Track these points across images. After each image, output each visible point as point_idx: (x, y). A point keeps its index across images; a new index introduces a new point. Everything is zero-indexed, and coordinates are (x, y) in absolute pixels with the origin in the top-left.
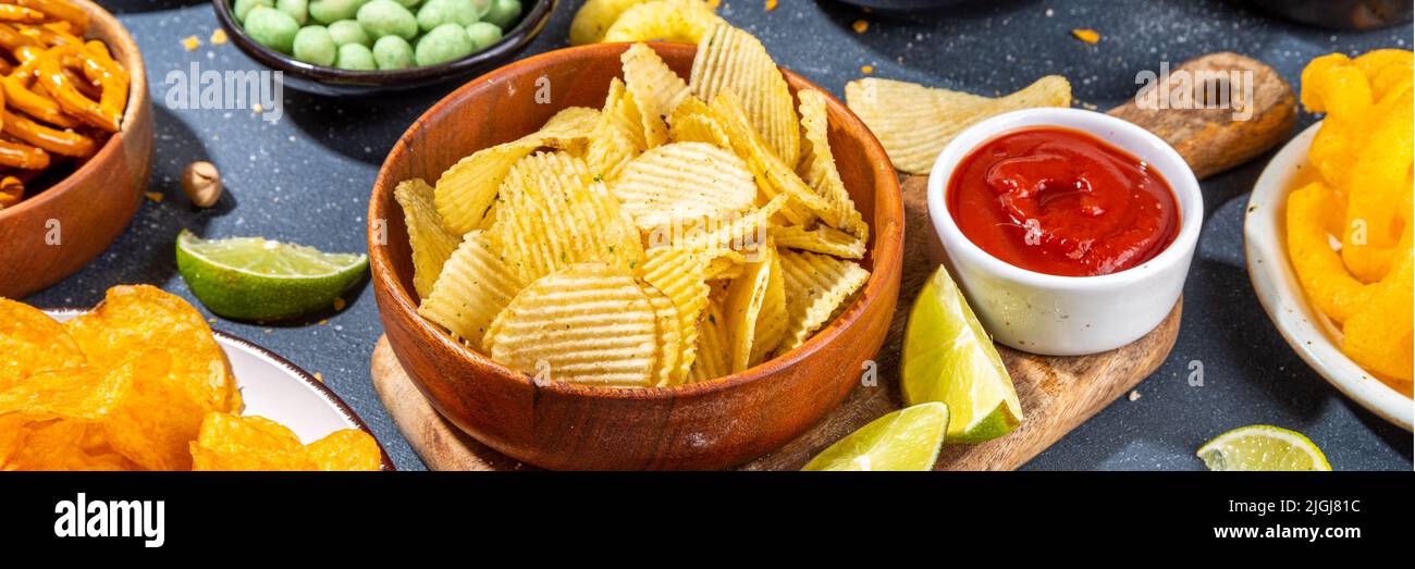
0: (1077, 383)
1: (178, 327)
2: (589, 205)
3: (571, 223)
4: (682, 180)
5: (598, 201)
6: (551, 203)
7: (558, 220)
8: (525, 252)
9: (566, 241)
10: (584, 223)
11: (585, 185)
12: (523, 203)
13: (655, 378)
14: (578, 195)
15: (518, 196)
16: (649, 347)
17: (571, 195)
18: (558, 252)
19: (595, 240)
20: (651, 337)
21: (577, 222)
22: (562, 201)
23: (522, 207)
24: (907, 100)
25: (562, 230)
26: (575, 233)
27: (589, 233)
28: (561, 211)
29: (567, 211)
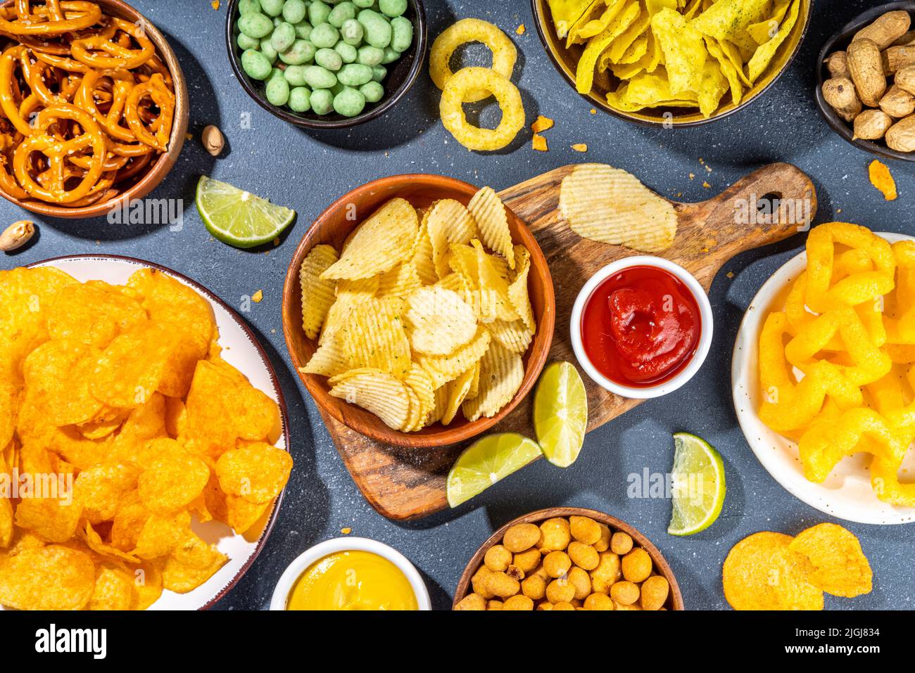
0: (623, 404)
1: (189, 302)
2: (390, 332)
3: (379, 340)
5: (394, 331)
6: (371, 330)
7: (373, 338)
8: (354, 352)
9: (375, 347)
10: (386, 341)
11: (390, 320)
12: (356, 329)
13: (405, 426)
14: (386, 326)
15: (354, 327)
16: (404, 417)
17: (381, 326)
18: (371, 352)
19: (390, 348)
20: (405, 412)
21: (382, 339)
22: (377, 328)
23: (355, 332)
24: (596, 186)
25: (374, 342)
26: (380, 345)
27: (387, 345)
28: (375, 334)
29: (378, 334)
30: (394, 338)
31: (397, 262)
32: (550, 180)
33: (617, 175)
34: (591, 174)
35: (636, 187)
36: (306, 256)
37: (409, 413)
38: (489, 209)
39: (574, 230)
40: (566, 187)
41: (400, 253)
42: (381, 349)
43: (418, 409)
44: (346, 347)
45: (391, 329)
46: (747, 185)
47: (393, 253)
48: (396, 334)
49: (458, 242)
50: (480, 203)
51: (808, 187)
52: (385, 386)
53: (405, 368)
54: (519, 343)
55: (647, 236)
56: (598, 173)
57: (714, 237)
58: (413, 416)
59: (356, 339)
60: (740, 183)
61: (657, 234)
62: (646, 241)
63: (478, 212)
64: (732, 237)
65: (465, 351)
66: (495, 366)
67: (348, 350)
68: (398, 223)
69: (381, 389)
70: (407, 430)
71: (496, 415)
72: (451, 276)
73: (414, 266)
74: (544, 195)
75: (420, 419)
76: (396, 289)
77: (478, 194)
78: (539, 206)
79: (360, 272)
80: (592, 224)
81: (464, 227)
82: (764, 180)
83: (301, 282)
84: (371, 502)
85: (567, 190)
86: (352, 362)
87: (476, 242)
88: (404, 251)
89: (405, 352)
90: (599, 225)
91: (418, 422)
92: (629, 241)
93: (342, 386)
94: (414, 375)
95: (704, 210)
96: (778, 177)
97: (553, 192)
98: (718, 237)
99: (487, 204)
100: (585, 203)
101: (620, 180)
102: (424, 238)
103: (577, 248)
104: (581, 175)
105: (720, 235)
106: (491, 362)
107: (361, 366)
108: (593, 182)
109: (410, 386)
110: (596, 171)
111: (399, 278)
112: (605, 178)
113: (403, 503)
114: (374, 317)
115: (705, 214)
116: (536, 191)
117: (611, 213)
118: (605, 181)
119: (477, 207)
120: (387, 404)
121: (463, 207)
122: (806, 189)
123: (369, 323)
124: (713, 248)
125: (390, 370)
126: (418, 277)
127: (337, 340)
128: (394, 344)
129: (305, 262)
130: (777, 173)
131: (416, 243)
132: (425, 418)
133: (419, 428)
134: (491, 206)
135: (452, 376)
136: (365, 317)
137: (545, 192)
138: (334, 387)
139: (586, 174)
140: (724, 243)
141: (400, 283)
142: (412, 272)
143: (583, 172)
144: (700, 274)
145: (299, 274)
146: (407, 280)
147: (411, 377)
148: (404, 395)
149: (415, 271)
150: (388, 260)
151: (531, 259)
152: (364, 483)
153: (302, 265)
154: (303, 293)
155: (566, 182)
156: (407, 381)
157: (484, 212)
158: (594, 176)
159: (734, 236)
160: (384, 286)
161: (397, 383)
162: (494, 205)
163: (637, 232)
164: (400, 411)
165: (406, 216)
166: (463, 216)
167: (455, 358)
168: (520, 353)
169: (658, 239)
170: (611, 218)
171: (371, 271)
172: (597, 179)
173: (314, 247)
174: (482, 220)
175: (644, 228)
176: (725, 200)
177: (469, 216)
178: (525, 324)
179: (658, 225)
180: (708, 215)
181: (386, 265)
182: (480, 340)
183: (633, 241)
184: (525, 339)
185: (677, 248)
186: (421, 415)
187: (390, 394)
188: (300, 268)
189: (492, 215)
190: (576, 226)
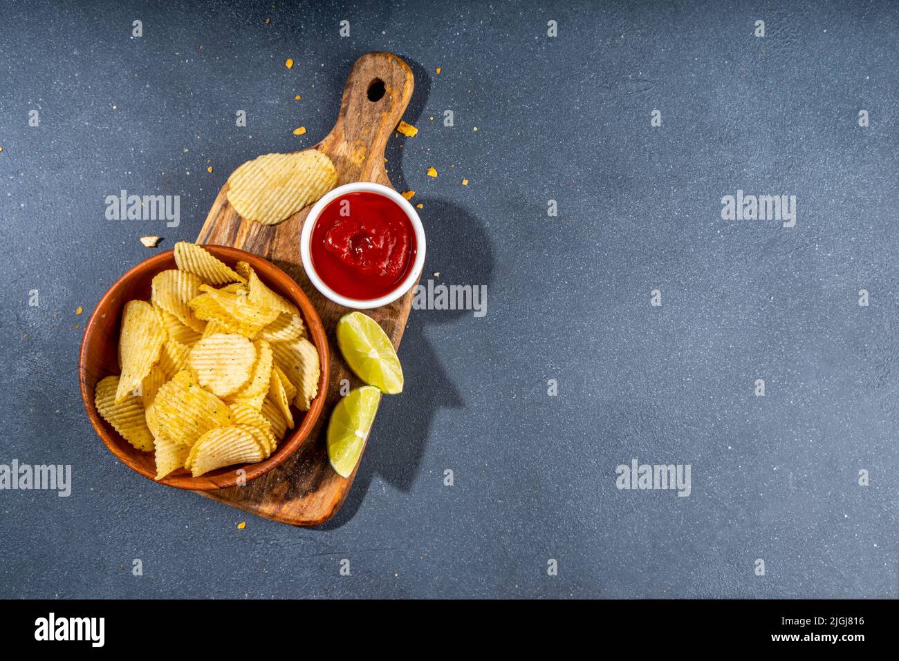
2: (195, 399)
3: (192, 410)
4: (219, 354)
5: (197, 396)
6: (180, 410)
7: (187, 413)
8: (182, 434)
9: (195, 418)
10: (197, 407)
11: (188, 391)
12: (169, 417)
14: (188, 397)
15: (166, 417)
16: (258, 448)
17: (185, 400)
18: (194, 424)
19: (205, 410)
20: (255, 444)
21: (194, 408)
22: (183, 405)
23: (170, 420)
24: (253, 182)
25: (190, 415)
26: (196, 413)
27: (201, 409)
28: (186, 409)
29: (187, 407)
30: (201, 401)
31: (160, 347)
32: (220, 206)
33: (261, 162)
34: (242, 176)
35: (280, 159)
36: (95, 398)
37: (259, 442)
38: (193, 257)
39: (266, 224)
40: (234, 200)
41: (156, 339)
42: (200, 416)
43: (262, 434)
44: (173, 435)
45: (193, 396)
46: (350, 92)
47: (152, 343)
48: (200, 397)
49: (193, 298)
50: (184, 258)
51: (390, 59)
52: (224, 439)
53: (227, 414)
54: (295, 330)
55: (317, 184)
56: (246, 173)
57: (360, 145)
58: (262, 442)
59: (175, 423)
60: (345, 96)
61: (322, 176)
62: (320, 188)
63: (189, 266)
64: (372, 135)
65: (258, 367)
66: (292, 360)
67: (176, 437)
68: (140, 320)
69: (225, 443)
70: (269, 455)
71: (319, 391)
72: (209, 325)
73: (173, 340)
74: (225, 220)
75: (269, 441)
76: (177, 366)
77: (176, 253)
78: (228, 230)
79: (138, 376)
80: (274, 209)
81: (188, 284)
82: (358, 79)
83: (105, 419)
84: (299, 524)
85: (235, 202)
86: (187, 442)
87: (204, 287)
88: (158, 335)
89: (217, 403)
90: (279, 206)
91: (270, 444)
92: (308, 199)
93: (195, 465)
94: (238, 413)
95: (338, 133)
96: (365, 69)
97: (228, 212)
98: (363, 143)
99: (188, 255)
100: (256, 200)
101: (265, 164)
102: (164, 315)
103: (279, 234)
104: (236, 183)
105: (364, 140)
106: (287, 359)
107: (196, 439)
108: (248, 181)
109: (241, 424)
110: (244, 172)
111: (172, 356)
112: (254, 171)
113: (321, 505)
114: (173, 398)
115: (341, 136)
116: (217, 222)
117: (279, 191)
118: (256, 173)
119: (185, 263)
120: (238, 450)
121: (175, 271)
122: (390, 61)
123: (174, 405)
124: (366, 152)
125: (219, 424)
126: (182, 345)
127: (164, 437)
128: (206, 404)
129: (97, 402)
130: (362, 68)
131: (162, 323)
132: (271, 436)
133: (275, 446)
134: (192, 254)
135: (264, 391)
136: (168, 403)
137: (223, 217)
138: (192, 470)
139: (239, 180)
140: (370, 143)
141: (175, 360)
142: (176, 346)
143: (235, 180)
144: (374, 176)
145: (99, 414)
146: (178, 354)
147: (237, 417)
148: (244, 434)
149: (177, 342)
150: (152, 351)
151: (251, 266)
152: (283, 517)
153: (97, 406)
154: (113, 425)
155: (231, 197)
156: (238, 422)
157: (192, 262)
158: (246, 176)
159: (372, 132)
160: (167, 371)
161: (232, 430)
162: (193, 251)
163: (308, 188)
164: (251, 446)
165: (142, 311)
166: (180, 277)
167: (255, 377)
168: (301, 336)
169: (326, 180)
170: (282, 194)
171: (146, 369)
172: (249, 177)
173: (96, 386)
174: (197, 269)
175: (310, 181)
176: (345, 115)
177: (185, 274)
178: (287, 313)
179: (317, 170)
180: (343, 136)
181: (154, 356)
182: (262, 350)
183: (311, 196)
184: (297, 322)
185: (344, 174)
186: (267, 437)
187: (234, 441)
188: (97, 409)
189: (199, 260)
190: (265, 219)
